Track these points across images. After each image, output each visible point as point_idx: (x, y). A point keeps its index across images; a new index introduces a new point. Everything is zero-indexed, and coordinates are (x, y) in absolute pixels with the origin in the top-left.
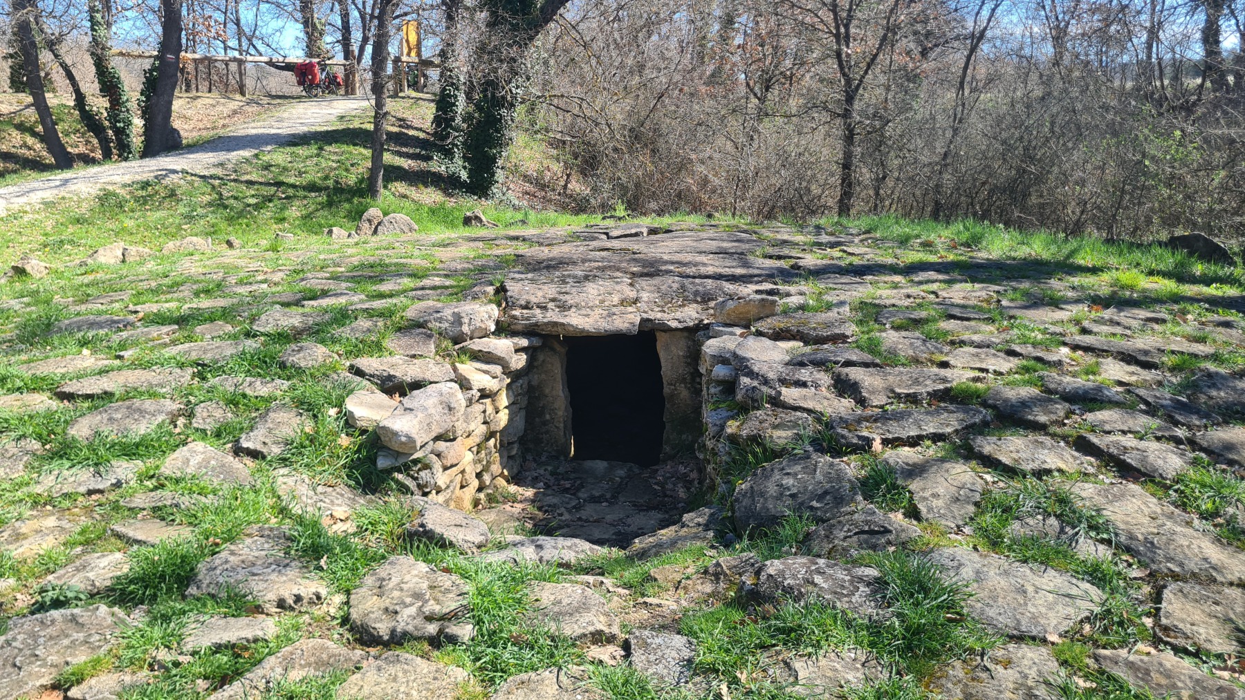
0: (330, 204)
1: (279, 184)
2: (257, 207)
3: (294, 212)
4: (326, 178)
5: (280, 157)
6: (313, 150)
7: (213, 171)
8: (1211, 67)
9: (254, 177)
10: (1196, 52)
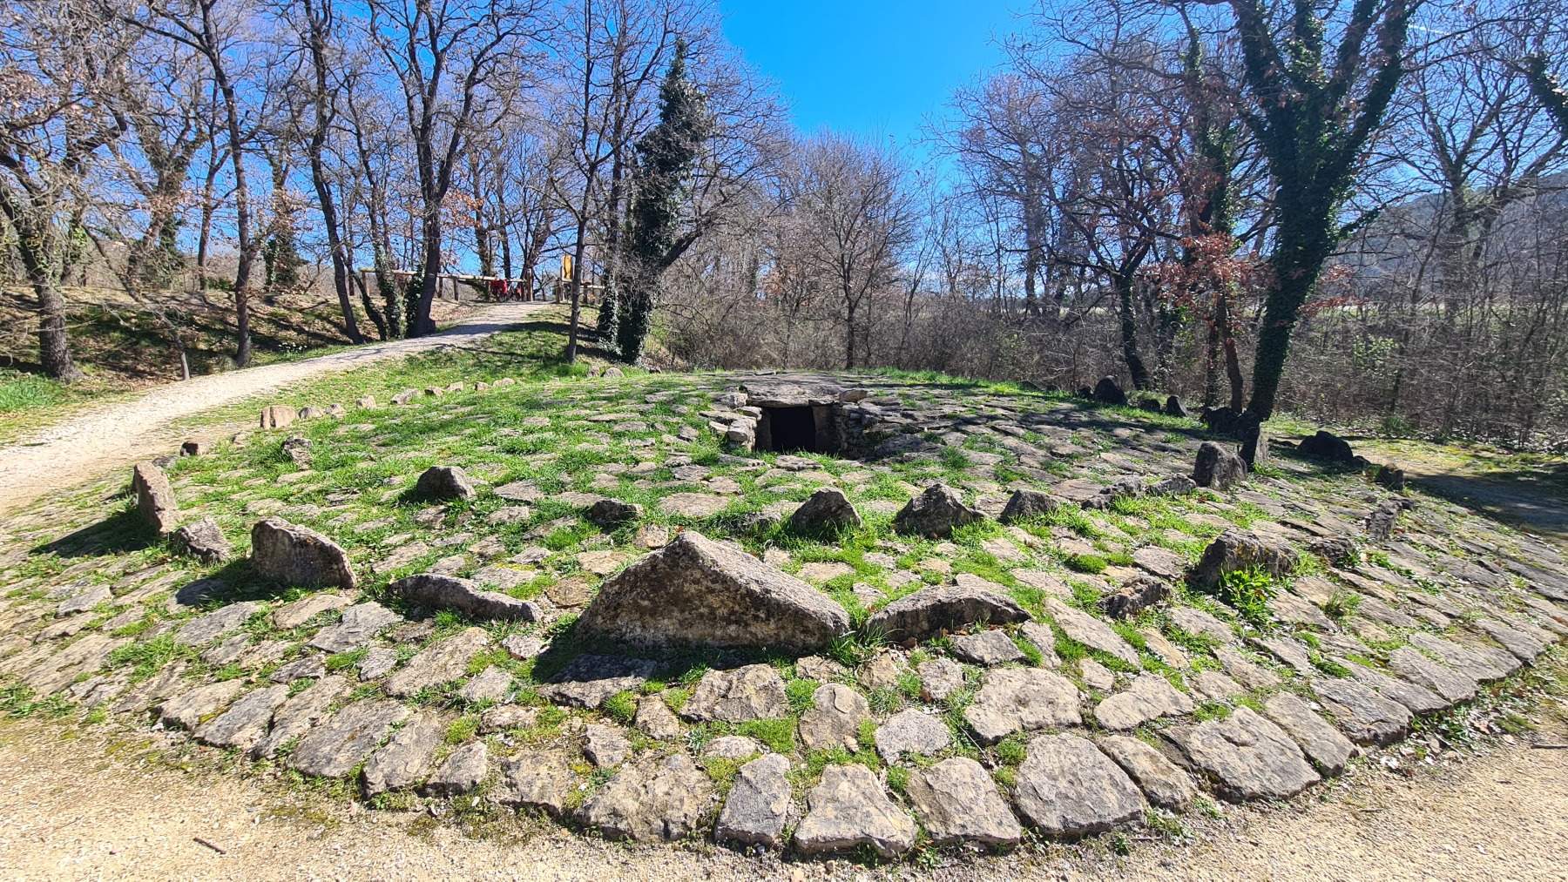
0: (545, 367)
1: (512, 354)
2: (504, 367)
3: (525, 370)
4: (540, 351)
5: (506, 338)
6: (525, 334)
7: (470, 346)
8: (1030, 303)
9: (495, 349)
10: (1022, 294)
